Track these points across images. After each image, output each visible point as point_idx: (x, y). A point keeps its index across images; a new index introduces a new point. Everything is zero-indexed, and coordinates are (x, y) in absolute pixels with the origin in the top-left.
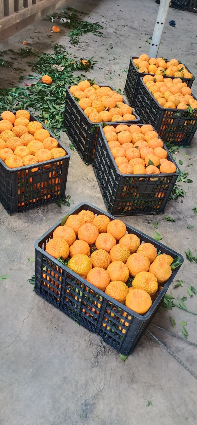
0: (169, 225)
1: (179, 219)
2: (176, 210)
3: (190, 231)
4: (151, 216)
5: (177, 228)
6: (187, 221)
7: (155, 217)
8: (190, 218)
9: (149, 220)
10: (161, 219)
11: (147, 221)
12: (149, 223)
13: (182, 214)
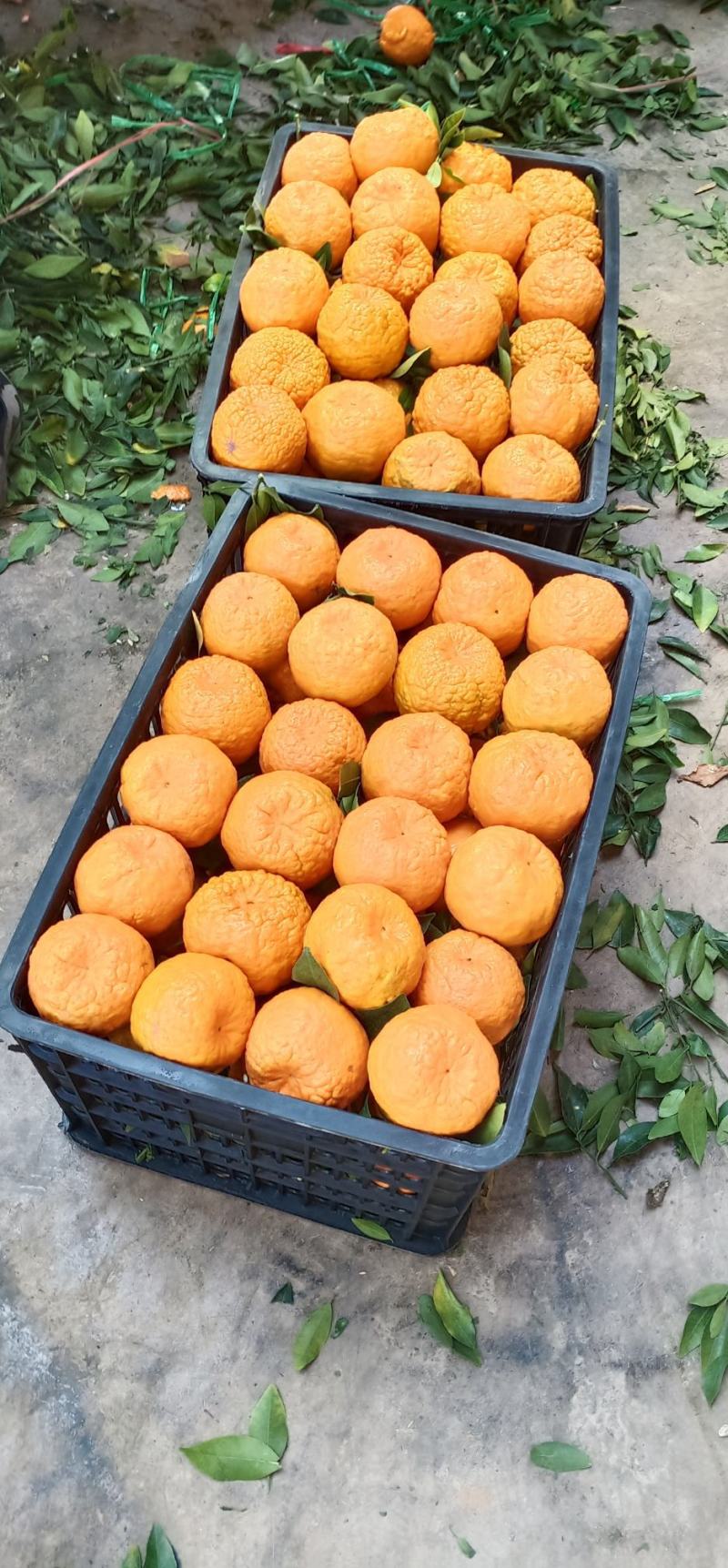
0: (416, 1373)
1: (524, 1351)
2: (560, 1257)
3: (538, 1491)
4: (338, 1241)
5: (454, 1426)
6: (572, 1389)
7: (370, 1257)
8: (611, 1374)
9: (298, 1271)
10: (393, 1296)
11: (285, 1276)
12: (284, 1294)
13: (581, 1307)
